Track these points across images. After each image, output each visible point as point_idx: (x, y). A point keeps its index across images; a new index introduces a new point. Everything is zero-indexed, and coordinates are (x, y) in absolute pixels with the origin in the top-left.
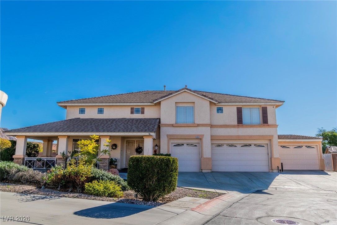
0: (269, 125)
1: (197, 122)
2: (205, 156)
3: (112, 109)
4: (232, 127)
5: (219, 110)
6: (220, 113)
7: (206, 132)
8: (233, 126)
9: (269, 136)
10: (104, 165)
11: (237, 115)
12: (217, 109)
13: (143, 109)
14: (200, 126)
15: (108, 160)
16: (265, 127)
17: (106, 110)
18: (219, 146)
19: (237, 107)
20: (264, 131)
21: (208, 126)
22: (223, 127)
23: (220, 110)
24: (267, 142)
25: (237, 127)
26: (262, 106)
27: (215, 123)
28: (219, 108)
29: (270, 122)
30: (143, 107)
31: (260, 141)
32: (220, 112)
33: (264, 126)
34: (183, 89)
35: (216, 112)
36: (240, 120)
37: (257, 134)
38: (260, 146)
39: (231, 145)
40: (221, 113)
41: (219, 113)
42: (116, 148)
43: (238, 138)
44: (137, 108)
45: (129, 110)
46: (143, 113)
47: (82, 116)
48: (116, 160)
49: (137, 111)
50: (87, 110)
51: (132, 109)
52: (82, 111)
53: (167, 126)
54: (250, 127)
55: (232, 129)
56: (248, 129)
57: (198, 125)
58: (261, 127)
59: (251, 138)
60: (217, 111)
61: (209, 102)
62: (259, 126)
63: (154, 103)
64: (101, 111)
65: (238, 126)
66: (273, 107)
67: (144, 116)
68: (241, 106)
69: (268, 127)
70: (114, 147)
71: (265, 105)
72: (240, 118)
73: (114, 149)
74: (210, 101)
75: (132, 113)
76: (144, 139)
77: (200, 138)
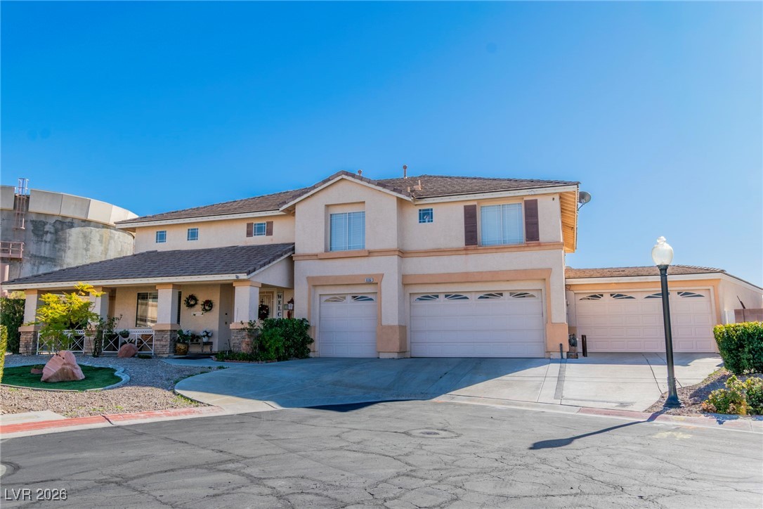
0: (539, 245)
1: (370, 246)
2: (384, 323)
3: (213, 229)
4: (453, 253)
5: (424, 214)
6: (427, 223)
7: (388, 268)
8: (455, 251)
9: (542, 270)
10: (162, 343)
11: (465, 224)
12: (420, 214)
13: (270, 224)
14: (376, 254)
15: (169, 333)
16: (532, 248)
17: (202, 231)
18: (426, 297)
19: (465, 206)
20: (531, 259)
21: (392, 253)
22: (432, 254)
23: (426, 215)
24: (538, 285)
25: (464, 252)
26: (526, 199)
27: (412, 245)
28: (424, 210)
29: (543, 236)
30: (270, 220)
31: (522, 283)
32: (427, 220)
33: (528, 246)
34: (338, 175)
35: (418, 220)
36: (471, 237)
37: (513, 268)
38: (522, 295)
39: (457, 296)
40: (429, 221)
41: (425, 222)
42: (210, 310)
43: (467, 278)
44: (258, 224)
45: (243, 228)
46: (270, 233)
47: (161, 247)
48: (208, 333)
49: (260, 230)
50: (170, 234)
51: (249, 226)
52: (161, 237)
53: (307, 258)
54: (494, 251)
55: (454, 257)
56: (490, 256)
57: (370, 253)
58: (522, 249)
59: (494, 276)
60: (420, 219)
61: (396, 199)
62: (518, 247)
63: (281, 209)
64: (193, 235)
65: (466, 250)
66: (554, 199)
67: (272, 240)
68: (475, 203)
69: (537, 248)
70: (192, 303)
71: (532, 195)
72: (473, 232)
73: (207, 310)
74: (397, 197)
75: (249, 234)
76: (234, 287)
77: (373, 281)
